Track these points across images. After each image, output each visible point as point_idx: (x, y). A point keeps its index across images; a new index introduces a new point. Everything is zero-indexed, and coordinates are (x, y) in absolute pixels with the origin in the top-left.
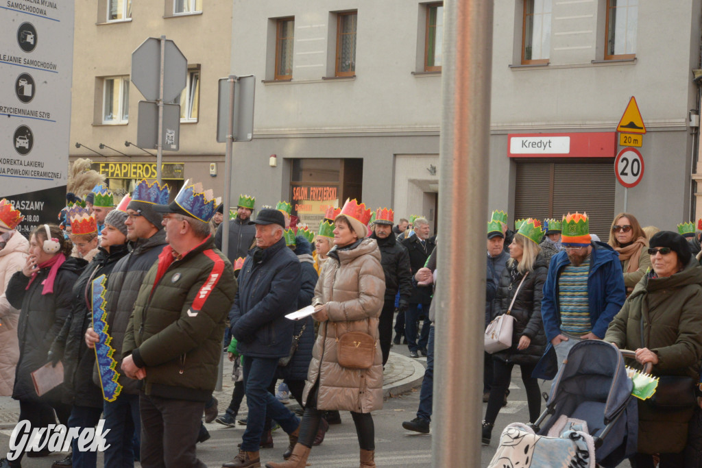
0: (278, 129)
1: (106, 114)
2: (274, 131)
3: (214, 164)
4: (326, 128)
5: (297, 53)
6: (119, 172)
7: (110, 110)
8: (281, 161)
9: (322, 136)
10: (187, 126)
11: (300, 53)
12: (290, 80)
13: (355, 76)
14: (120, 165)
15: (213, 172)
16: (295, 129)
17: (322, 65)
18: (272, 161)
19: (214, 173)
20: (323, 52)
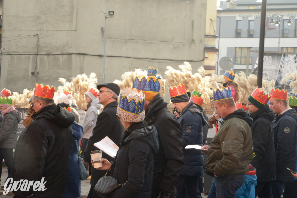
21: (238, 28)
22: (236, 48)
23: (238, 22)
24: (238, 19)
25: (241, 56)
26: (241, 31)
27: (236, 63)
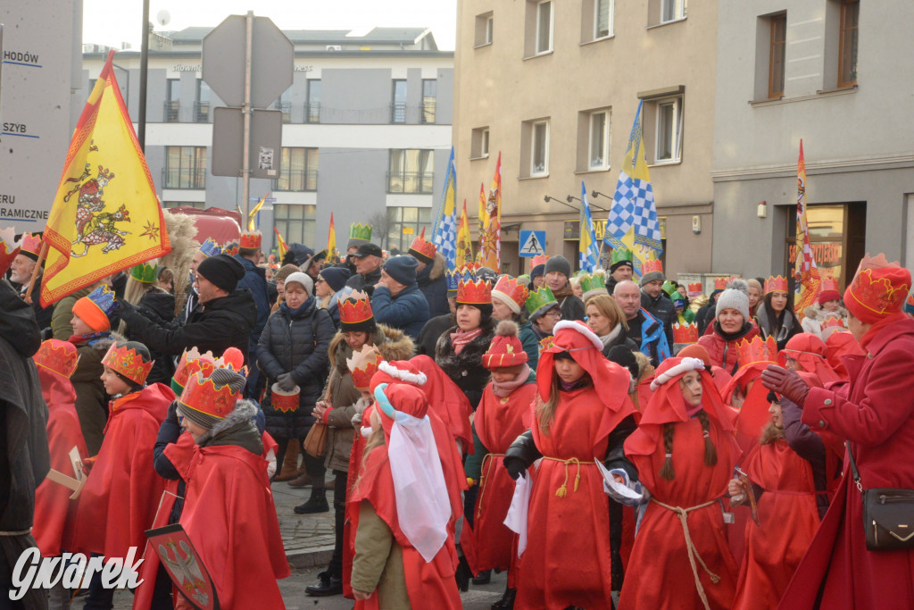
0: (767, 167)
1: (594, 158)
2: (763, 168)
3: (697, 217)
4: (823, 161)
5: (790, 61)
6: (600, 232)
7: (599, 153)
8: (772, 209)
9: (817, 172)
10: (670, 168)
11: (794, 60)
12: (781, 97)
13: (857, 86)
14: (601, 222)
15: (696, 227)
16: (786, 165)
17: (818, 74)
18: (761, 210)
19: (697, 230)
20: (818, 56)
21: (174, 98)
22: (167, 148)
23: (173, 83)
24: (170, 75)
25: (180, 169)
26: (179, 106)
27: (169, 185)
